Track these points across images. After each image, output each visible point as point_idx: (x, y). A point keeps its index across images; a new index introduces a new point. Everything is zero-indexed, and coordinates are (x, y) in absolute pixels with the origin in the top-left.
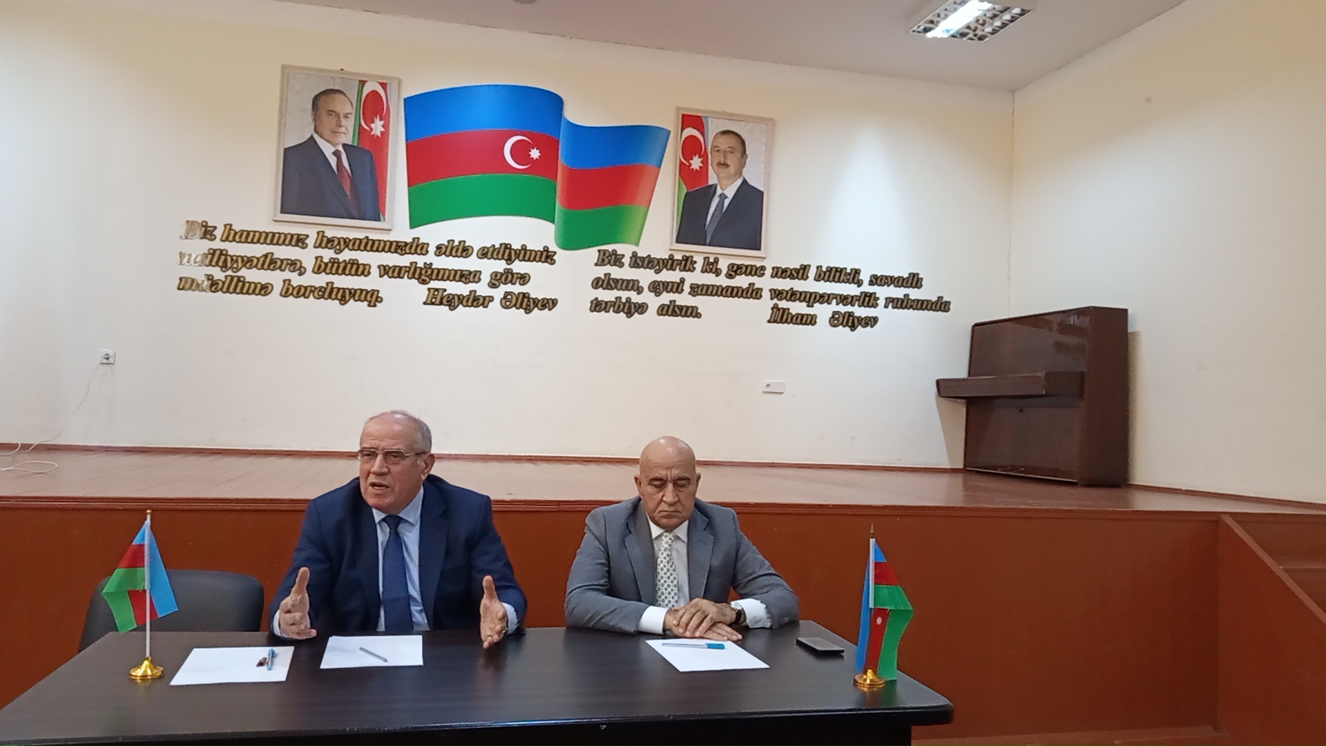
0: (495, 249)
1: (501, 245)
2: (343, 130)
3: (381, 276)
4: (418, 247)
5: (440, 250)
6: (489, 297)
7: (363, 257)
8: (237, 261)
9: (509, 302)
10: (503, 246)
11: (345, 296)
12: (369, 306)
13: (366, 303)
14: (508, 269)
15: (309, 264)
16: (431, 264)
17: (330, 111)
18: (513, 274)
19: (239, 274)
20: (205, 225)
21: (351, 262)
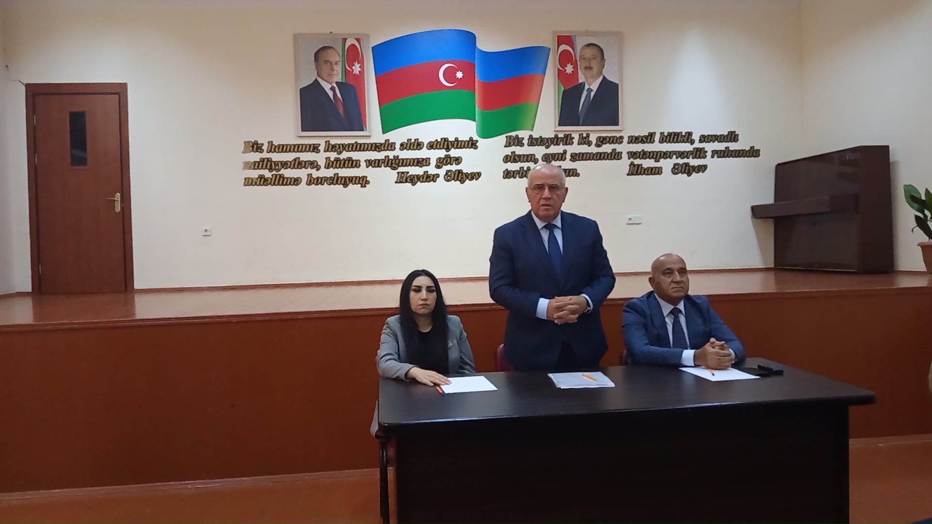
0: (438, 142)
1: (441, 139)
2: (335, 72)
3: (367, 167)
4: (389, 146)
5: (403, 146)
6: (437, 174)
7: (355, 155)
8: (278, 165)
9: (449, 176)
10: (443, 140)
11: (346, 182)
12: (362, 187)
13: (359, 185)
14: (447, 155)
15: (322, 163)
16: (398, 156)
17: (326, 61)
18: (450, 158)
19: (280, 173)
20: (256, 143)
21: (348, 159)
